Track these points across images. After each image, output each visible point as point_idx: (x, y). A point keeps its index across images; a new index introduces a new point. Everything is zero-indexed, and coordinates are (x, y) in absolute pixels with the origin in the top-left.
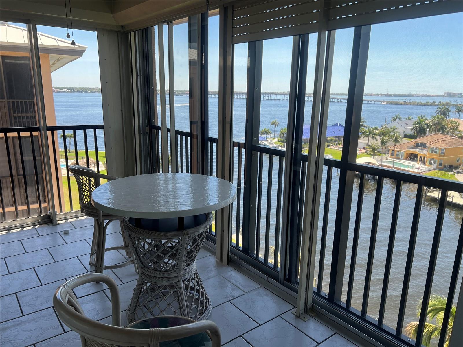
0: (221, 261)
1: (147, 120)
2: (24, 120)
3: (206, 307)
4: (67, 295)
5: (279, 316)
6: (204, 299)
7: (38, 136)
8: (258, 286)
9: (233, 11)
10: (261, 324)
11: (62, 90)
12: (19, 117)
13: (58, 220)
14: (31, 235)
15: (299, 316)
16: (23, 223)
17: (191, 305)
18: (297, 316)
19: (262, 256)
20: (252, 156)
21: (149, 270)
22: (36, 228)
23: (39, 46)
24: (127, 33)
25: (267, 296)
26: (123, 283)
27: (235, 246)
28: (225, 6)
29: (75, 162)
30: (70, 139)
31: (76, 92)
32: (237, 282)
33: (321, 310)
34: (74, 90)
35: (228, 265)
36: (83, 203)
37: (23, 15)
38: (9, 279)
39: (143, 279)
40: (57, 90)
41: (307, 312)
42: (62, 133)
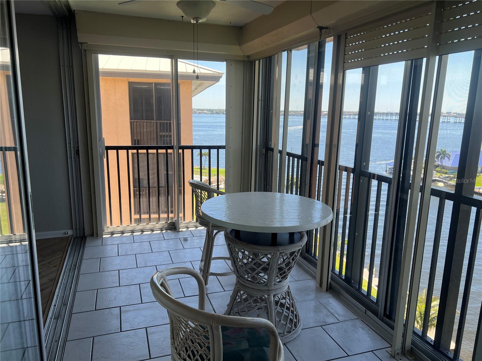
0: (321, 286)
1: (264, 142)
2: (164, 139)
3: (296, 326)
4: (161, 278)
5: (372, 351)
6: (293, 318)
7: (172, 153)
8: (354, 317)
9: (346, 38)
10: (349, 355)
11: (203, 112)
12: (164, 136)
13: (180, 227)
14: (158, 238)
15: (394, 356)
16: (154, 227)
17: (280, 321)
18: (392, 356)
19: (365, 288)
20: (360, 181)
21: (244, 280)
22: (162, 233)
23: (178, 74)
24: (252, 62)
25: (363, 329)
26: (225, 291)
27: (338, 274)
28: (338, 35)
29: (208, 179)
30: (206, 157)
31: (215, 113)
32: (332, 309)
33: (421, 355)
34: (213, 111)
35: (327, 292)
36: (198, 213)
37: (168, 52)
38: (136, 272)
39: (239, 287)
40: (199, 111)
41: (404, 353)
42: (199, 151)
